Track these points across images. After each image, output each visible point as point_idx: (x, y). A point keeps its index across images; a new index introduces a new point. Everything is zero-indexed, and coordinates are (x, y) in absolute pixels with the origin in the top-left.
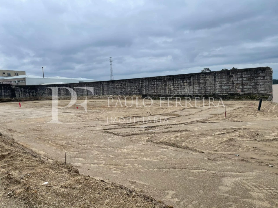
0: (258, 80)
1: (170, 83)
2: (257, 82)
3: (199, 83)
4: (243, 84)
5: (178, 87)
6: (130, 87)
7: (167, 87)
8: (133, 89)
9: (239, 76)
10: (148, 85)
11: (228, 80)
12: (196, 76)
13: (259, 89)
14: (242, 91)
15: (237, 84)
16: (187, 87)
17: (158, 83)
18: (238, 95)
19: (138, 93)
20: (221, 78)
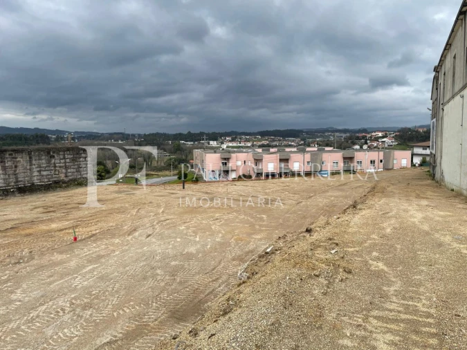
0: (81, 161)
2: (80, 164)
4: (66, 168)
9: (62, 157)
11: (49, 162)
14: (66, 176)
15: (60, 167)
18: (64, 182)
20: (40, 159)
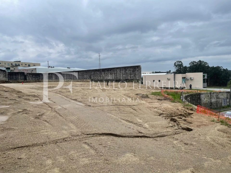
0: (136, 72)
1: (103, 73)
2: (136, 73)
3: (114, 73)
4: (131, 74)
5: (106, 75)
6: (86, 75)
7: (102, 75)
9: (129, 70)
10: (94, 74)
11: (125, 72)
12: (113, 69)
13: (136, 77)
14: (130, 78)
15: (129, 74)
16: (110, 75)
17: (98, 73)
18: (129, 80)
20: (123, 71)
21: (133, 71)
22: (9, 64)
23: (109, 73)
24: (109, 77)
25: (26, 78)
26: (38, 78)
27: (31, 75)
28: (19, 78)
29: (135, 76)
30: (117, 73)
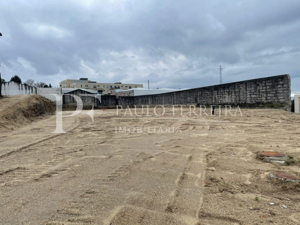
0: (278, 88)
1: (215, 93)
2: (278, 90)
3: (235, 92)
4: (267, 93)
5: (221, 96)
6: (190, 96)
7: (213, 97)
8: (192, 98)
9: (264, 85)
10: (201, 95)
11: (256, 89)
12: (233, 85)
13: (279, 98)
14: (266, 99)
15: (263, 92)
16: (227, 96)
17: (207, 92)
18: (263, 104)
19: (195, 102)
20: (251, 87)
21: (273, 87)
22: (108, 86)
23: (226, 92)
24: (226, 99)
25: (118, 102)
26: (131, 102)
27: (124, 99)
28: (110, 102)
29: (276, 96)
30: (240, 92)
